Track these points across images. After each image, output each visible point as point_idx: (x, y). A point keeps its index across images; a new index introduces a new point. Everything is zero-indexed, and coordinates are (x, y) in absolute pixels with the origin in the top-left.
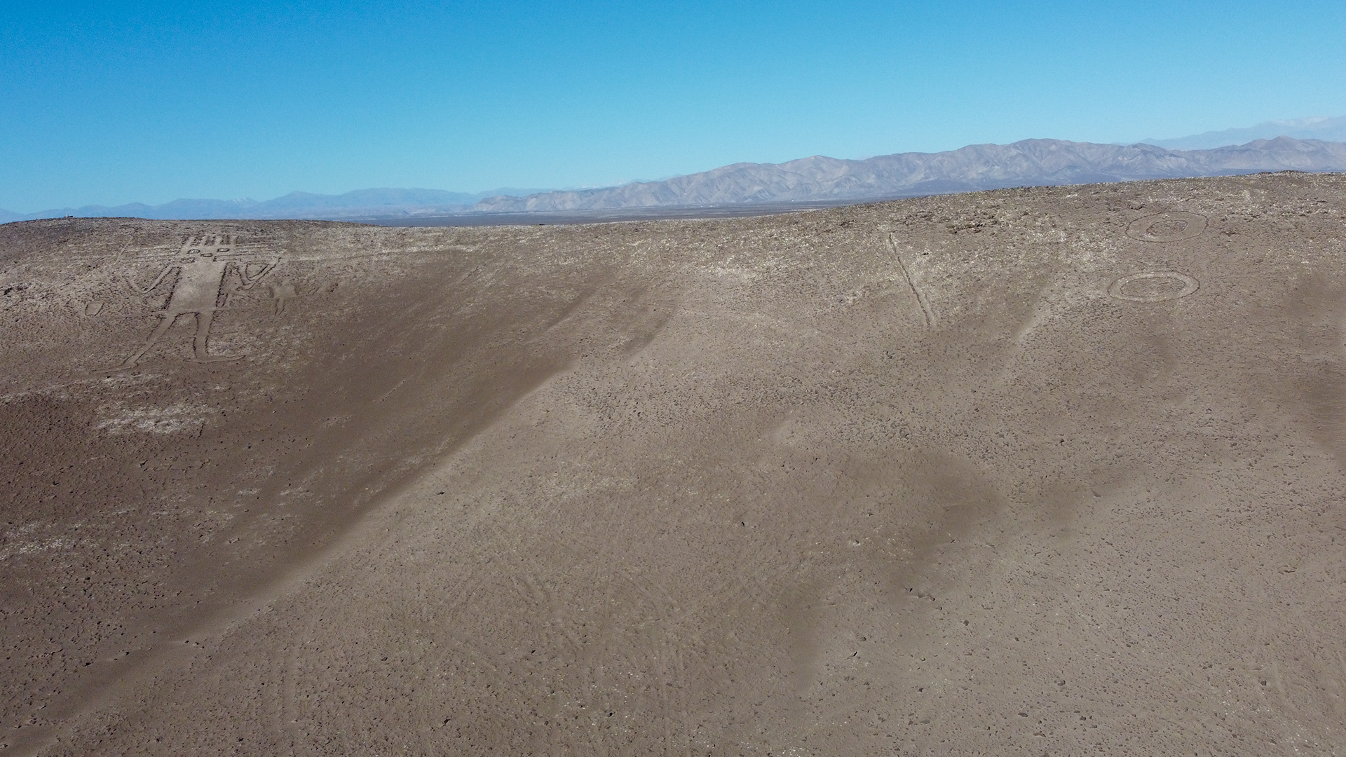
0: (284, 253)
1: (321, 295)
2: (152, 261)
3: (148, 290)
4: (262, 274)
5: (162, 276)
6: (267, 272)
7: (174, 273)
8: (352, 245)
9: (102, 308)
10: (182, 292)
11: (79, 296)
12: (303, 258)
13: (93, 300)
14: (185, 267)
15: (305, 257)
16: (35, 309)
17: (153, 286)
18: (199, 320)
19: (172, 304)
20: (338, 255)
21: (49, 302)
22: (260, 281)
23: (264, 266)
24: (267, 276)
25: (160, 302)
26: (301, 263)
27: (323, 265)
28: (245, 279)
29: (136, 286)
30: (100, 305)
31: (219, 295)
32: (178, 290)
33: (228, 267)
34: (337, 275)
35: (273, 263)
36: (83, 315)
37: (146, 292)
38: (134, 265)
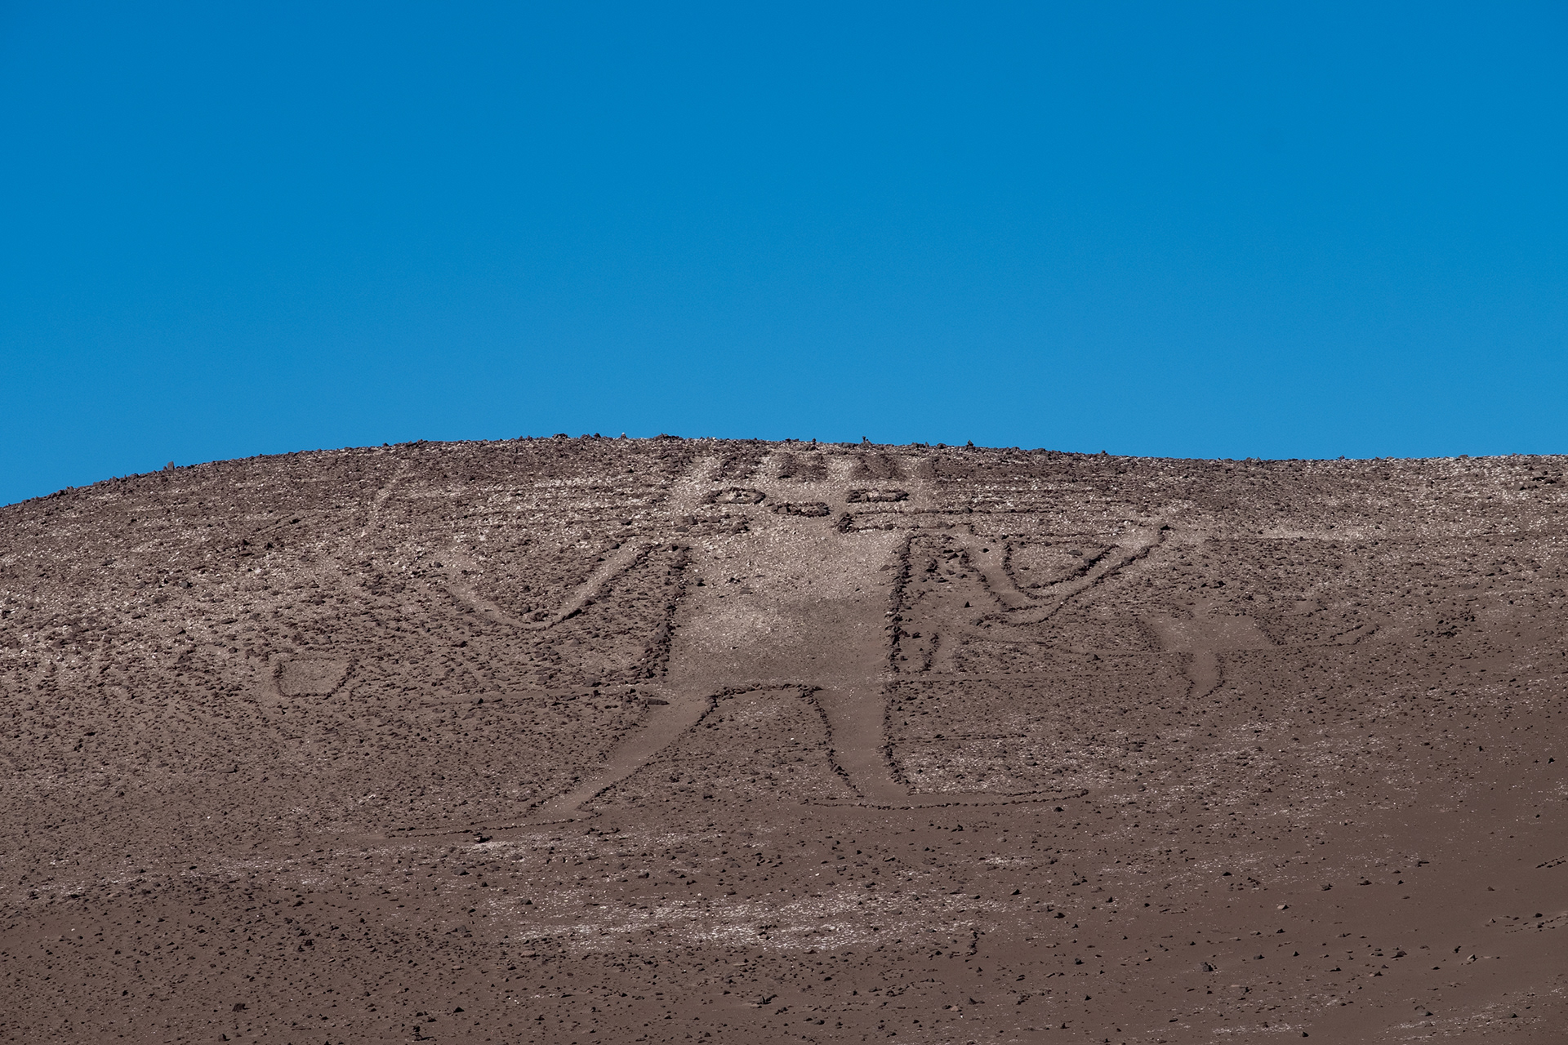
0: (1183, 514)
1: (1396, 647)
2: (545, 526)
3: (547, 623)
4: (1087, 580)
5: (605, 572)
6: (1115, 573)
7: (661, 565)
8: (1523, 495)
9: (350, 672)
10: (720, 627)
11: (233, 638)
12: (1281, 531)
13: (300, 650)
14: (706, 546)
15: (1289, 527)
16: (35, 678)
17: (571, 606)
18: (827, 708)
19: (678, 665)
20: (1454, 527)
21: (96, 656)
22: (1084, 601)
23: (1090, 553)
24: (1111, 584)
25: (625, 656)
26: (1274, 547)
27: (1385, 558)
28: (1007, 590)
29: (491, 605)
30: (341, 668)
31: (896, 639)
32: (698, 623)
33: (915, 550)
34: (1466, 587)
35: (1135, 541)
36: (270, 697)
37: (539, 625)
38: (459, 537)
